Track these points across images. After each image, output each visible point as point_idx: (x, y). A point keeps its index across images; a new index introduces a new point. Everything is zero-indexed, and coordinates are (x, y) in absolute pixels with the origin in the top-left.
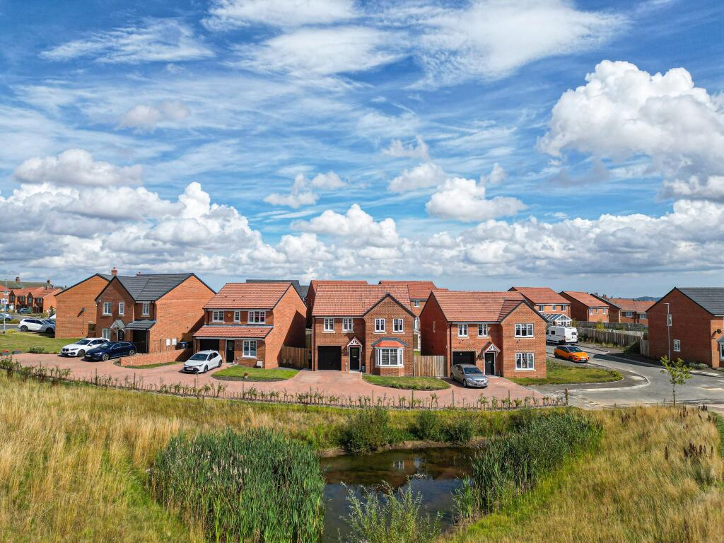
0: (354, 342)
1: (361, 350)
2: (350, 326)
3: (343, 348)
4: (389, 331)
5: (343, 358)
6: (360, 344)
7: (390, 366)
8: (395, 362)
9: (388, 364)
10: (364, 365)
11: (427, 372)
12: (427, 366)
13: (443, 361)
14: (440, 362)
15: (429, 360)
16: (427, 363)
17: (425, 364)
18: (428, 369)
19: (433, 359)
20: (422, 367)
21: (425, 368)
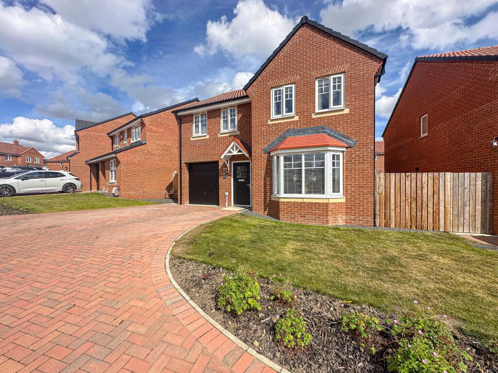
0: (234, 149)
2: (233, 121)
3: (221, 164)
4: (305, 111)
5: (222, 183)
6: (244, 152)
7: (304, 197)
8: (317, 187)
9: (300, 192)
11: (419, 216)
12: (419, 201)
13: (484, 187)
14: (467, 190)
15: (425, 186)
16: (419, 192)
17: (413, 195)
18: (423, 211)
19: (442, 183)
20: (403, 204)
21: (414, 205)
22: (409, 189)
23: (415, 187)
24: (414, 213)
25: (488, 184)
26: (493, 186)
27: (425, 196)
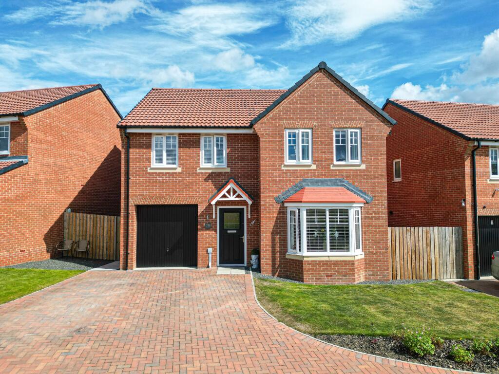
0: (231, 193)
1: (247, 215)
2: (220, 153)
4: (323, 161)
5: (202, 235)
6: (245, 198)
7: (328, 254)
8: (341, 243)
10: (257, 251)
11: (418, 267)
12: (417, 253)
13: (457, 239)
14: (448, 242)
15: (421, 238)
16: (417, 244)
17: (413, 248)
18: (421, 261)
19: (432, 236)
20: (405, 257)
21: (413, 257)
22: (410, 242)
23: (414, 240)
24: (413, 264)
25: (460, 237)
26: (463, 238)
27: (421, 248)
